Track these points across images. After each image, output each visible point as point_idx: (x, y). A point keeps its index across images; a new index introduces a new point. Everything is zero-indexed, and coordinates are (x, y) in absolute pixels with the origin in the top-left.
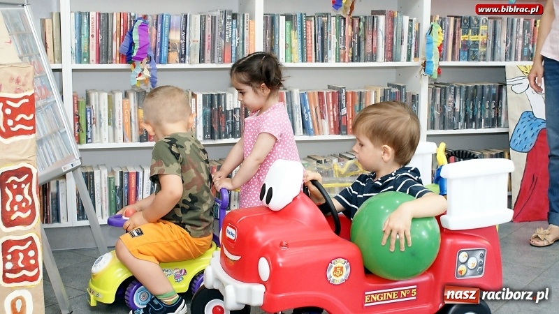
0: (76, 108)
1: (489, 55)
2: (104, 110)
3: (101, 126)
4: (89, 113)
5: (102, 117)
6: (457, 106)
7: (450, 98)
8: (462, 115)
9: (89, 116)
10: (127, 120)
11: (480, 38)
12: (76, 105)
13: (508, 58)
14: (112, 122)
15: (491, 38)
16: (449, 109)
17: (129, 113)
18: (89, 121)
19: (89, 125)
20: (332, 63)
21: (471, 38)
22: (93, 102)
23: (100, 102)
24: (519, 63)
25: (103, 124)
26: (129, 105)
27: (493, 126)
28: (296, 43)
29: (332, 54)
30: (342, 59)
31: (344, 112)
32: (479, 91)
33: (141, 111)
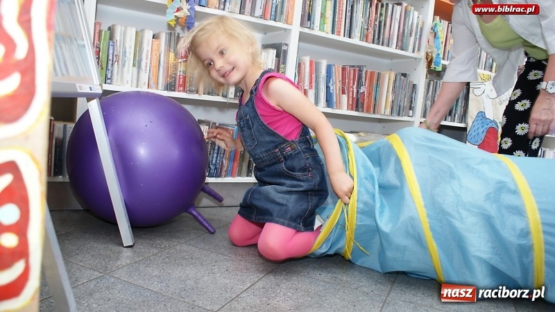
0: (97, 38)
2: (130, 47)
3: (124, 65)
4: (111, 47)
5: (127, 55)
9: (111, 51)
10: (155, 63)
12: (97, 35)
14: (137, 63)
17: (158, 55)
18: (111, 57)
19: (110, 63)
20: (356, 40)
22: (118, 36)
23: (126, 38)
25: (127, 64)
26: (159, 46)
28: (330, 14)
29: (357, 32)
30: (365, 39)
31: (362, 89)
33: (172, 55)
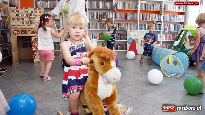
1: (124, 29)
6: (119, 36)
7: (118, 35)
8: (120, 38)
11: (123, 26)
13: (128, 29)
15: (124, 26)
16: (117, 37)
20: (99, 29)
21: (121, 26)
24: (130, 30)
27: (125, 40)
28: (93, 27)
29: (99, 28)
31: (100, 37)
32: (123, 34)
